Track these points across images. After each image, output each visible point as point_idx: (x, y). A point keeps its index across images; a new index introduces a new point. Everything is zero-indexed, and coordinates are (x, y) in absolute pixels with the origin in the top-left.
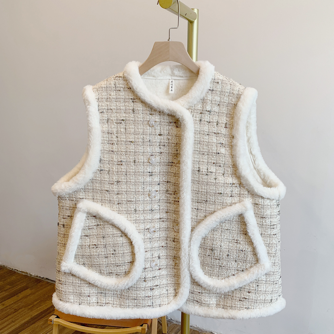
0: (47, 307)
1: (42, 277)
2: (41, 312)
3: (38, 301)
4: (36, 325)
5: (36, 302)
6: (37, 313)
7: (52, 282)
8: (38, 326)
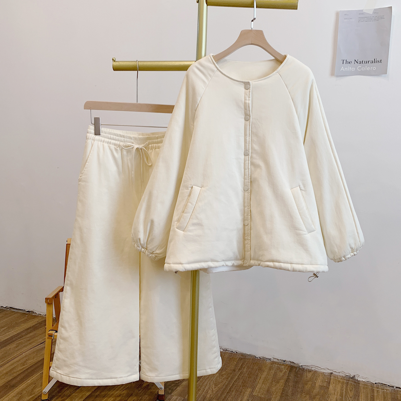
0: (18, 333)
1: (4, 307)
2: (12, 337)
3: (5, 328)
4: (8, 347)
5: (3, 329)
6: (6, 338)
7: (17, 311)
8: (10, 349)
